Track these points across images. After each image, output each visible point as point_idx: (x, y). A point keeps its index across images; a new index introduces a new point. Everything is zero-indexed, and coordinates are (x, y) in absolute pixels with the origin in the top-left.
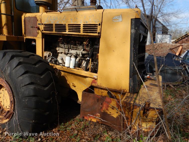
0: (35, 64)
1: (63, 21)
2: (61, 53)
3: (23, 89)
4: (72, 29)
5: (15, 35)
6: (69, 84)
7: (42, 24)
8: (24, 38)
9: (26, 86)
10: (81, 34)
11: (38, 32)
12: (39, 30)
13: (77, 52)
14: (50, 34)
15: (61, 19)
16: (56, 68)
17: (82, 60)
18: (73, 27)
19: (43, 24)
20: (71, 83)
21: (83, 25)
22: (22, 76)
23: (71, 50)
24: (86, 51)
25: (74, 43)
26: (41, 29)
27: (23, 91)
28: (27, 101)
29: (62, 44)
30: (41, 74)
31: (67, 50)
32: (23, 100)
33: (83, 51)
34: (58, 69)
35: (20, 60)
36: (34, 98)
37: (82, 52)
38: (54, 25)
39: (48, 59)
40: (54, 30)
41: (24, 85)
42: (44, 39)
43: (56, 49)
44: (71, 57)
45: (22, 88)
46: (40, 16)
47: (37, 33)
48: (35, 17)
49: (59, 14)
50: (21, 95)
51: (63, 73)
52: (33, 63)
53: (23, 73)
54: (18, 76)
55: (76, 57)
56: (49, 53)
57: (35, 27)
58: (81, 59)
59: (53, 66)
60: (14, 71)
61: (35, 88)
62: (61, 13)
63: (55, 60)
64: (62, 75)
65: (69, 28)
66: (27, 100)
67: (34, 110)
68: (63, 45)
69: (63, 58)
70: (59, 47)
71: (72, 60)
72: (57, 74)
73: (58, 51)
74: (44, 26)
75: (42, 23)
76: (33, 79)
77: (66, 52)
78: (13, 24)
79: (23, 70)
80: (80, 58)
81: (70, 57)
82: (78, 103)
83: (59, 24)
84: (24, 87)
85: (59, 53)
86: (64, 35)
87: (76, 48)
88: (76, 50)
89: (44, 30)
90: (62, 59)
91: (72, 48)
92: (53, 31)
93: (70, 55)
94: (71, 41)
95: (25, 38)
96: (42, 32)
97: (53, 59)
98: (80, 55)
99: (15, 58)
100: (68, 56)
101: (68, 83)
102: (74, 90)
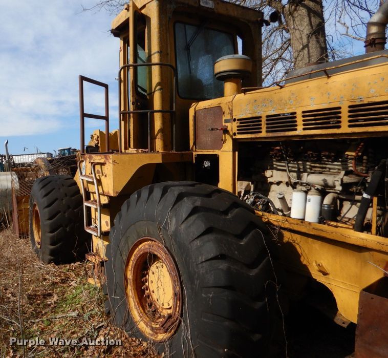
0: (226, 212)
1: (288, 106)
2: (279, 183)
3: (202, 267)
4: (313, 122)
5: (176, 150)
6: (305, 266)
7: (235, 120)
8: (192, 153)
9: (208, 263)
10: (344, 132)
11: (224, 139)
12: (226, 135)
13: (325, 181)
14: (253, 141)
15: (283, 101)
16: (269, 223)
17: (342, 201)
18: (317, 117)
19: (237, 119)
20: (314, 264)
21: (350, 107)
22: (200, 239)
23: (308, 175)
24: (353, 176)
25: (315, 157)
26: (232, 130)
27: (202, 273)
28: (212, 298)
29: (279, 161)
30: (241, 237)
31: (295, 174)
32: (203, 295)
33: (345, 177)
34: (275, 223)
35: (194, 203)
36: (227, 293)
37: (342, 180)
38: (264, 120)
39: (246, 199)
40: (264, 130)
41: (204, 260)
42: (237, 153)
43: (265, 175)
44: (309, 193)
45: (200, 265)
46: (229, 102)
47: (222, 140)
48: (219, 108)
49: (277, 91)
50: (198, 281)
51: (287, 236)
52: (221, 210)
53: (202, 231)
54: (191, 239)
55: (323, 193)
56: (246, 185)
57: (217, 129)
58: (338, 198)
59: (261, 217)
60: (183, 226)
61: (229, 268)
62: (282, 87)
63: (264, 201)
64: (285, 240)
65: (304, 121)
66: (211, 296)
67: (227, 323)
68: (284, 164)
69: (284, 197)
70: (272, 168)
71: (311, 200)
72: (275, 237)
73: (270, 180)
74: (238, 124)
75: (234, 118)
76: (223, 246)
77: (291, 181)
78: (174, 129)
79: (203, 226)
80: (336, 195)
81: (303, 194)
82: (335, 323)
83: (276, 113)
84: (204, 264)
85: (272, 183)
86: (290, 139)
87: (321, 170)
88: (321, 173)
89: (238, 133)
90: (283, 199)
91: (309, 170)
92: (261, 132)
93: (304, 189)
94: (306, 153)
95: (194, 153)
96: (234, 137)
97: (261, 198)
98: (334, 187)
99: (185, 198)
100: (298, 191)
101: (305, 262)
102: (325, 284)
